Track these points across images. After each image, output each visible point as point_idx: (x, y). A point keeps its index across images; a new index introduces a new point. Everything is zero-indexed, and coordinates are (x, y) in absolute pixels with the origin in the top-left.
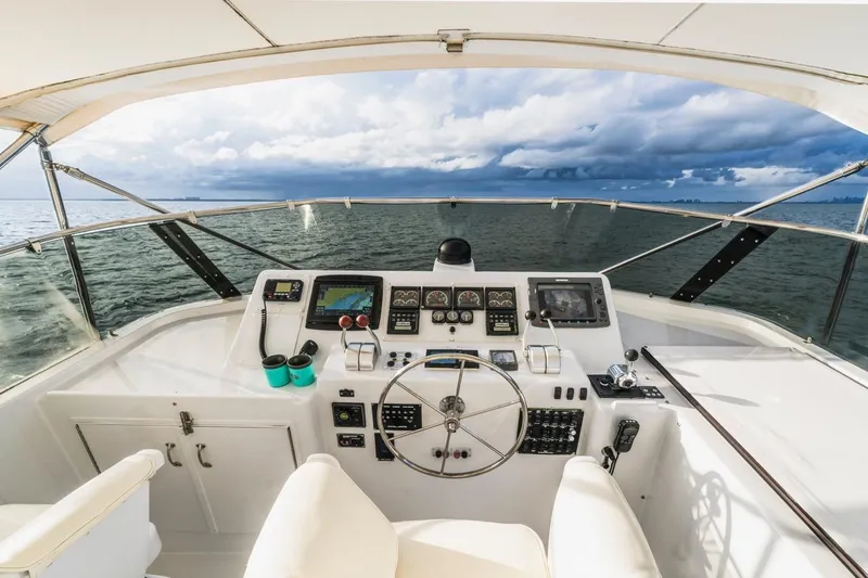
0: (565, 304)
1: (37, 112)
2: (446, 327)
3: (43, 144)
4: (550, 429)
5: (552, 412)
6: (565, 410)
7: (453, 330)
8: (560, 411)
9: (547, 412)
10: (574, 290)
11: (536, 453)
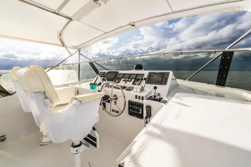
0: (156, 78)
1: (80, 47)
2: (124, 82)
3: (79, 51)
4: (135, 108)
5: (136, 103)
6: (139, 103)
7: (126, 82)
8: (138, 103)
9: (134, 103)
10: (160, 75)
11: (133, 116)
